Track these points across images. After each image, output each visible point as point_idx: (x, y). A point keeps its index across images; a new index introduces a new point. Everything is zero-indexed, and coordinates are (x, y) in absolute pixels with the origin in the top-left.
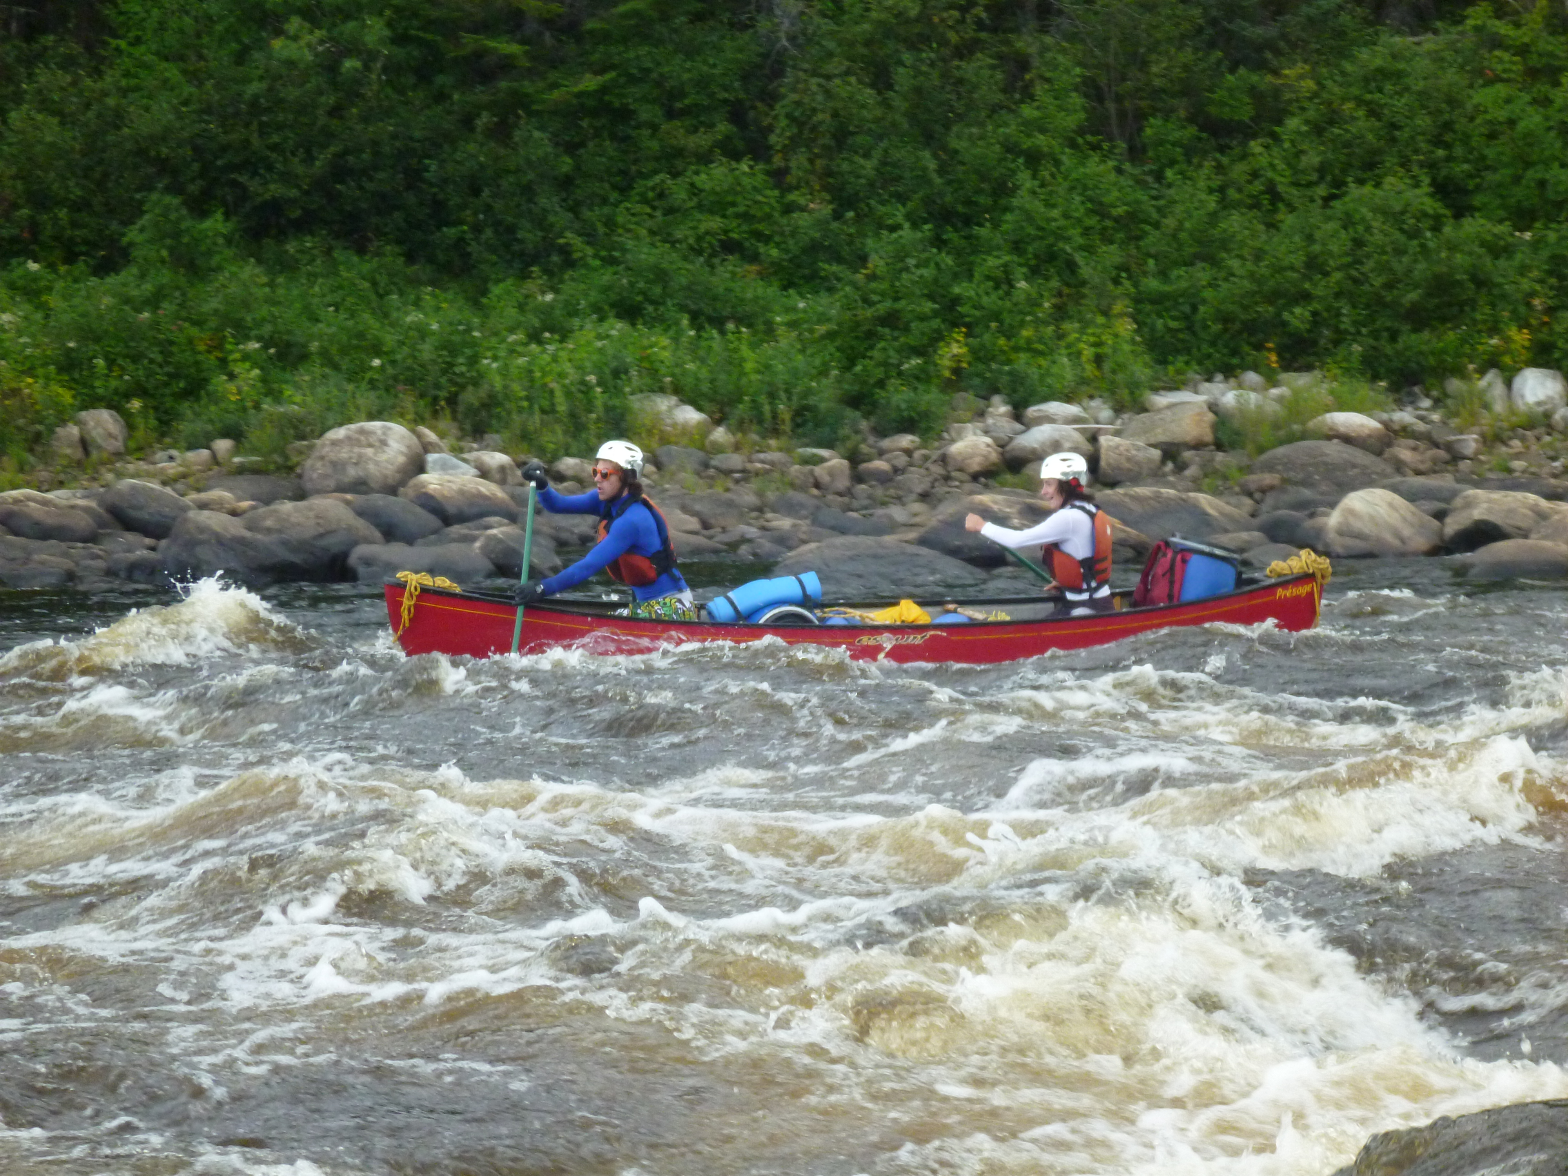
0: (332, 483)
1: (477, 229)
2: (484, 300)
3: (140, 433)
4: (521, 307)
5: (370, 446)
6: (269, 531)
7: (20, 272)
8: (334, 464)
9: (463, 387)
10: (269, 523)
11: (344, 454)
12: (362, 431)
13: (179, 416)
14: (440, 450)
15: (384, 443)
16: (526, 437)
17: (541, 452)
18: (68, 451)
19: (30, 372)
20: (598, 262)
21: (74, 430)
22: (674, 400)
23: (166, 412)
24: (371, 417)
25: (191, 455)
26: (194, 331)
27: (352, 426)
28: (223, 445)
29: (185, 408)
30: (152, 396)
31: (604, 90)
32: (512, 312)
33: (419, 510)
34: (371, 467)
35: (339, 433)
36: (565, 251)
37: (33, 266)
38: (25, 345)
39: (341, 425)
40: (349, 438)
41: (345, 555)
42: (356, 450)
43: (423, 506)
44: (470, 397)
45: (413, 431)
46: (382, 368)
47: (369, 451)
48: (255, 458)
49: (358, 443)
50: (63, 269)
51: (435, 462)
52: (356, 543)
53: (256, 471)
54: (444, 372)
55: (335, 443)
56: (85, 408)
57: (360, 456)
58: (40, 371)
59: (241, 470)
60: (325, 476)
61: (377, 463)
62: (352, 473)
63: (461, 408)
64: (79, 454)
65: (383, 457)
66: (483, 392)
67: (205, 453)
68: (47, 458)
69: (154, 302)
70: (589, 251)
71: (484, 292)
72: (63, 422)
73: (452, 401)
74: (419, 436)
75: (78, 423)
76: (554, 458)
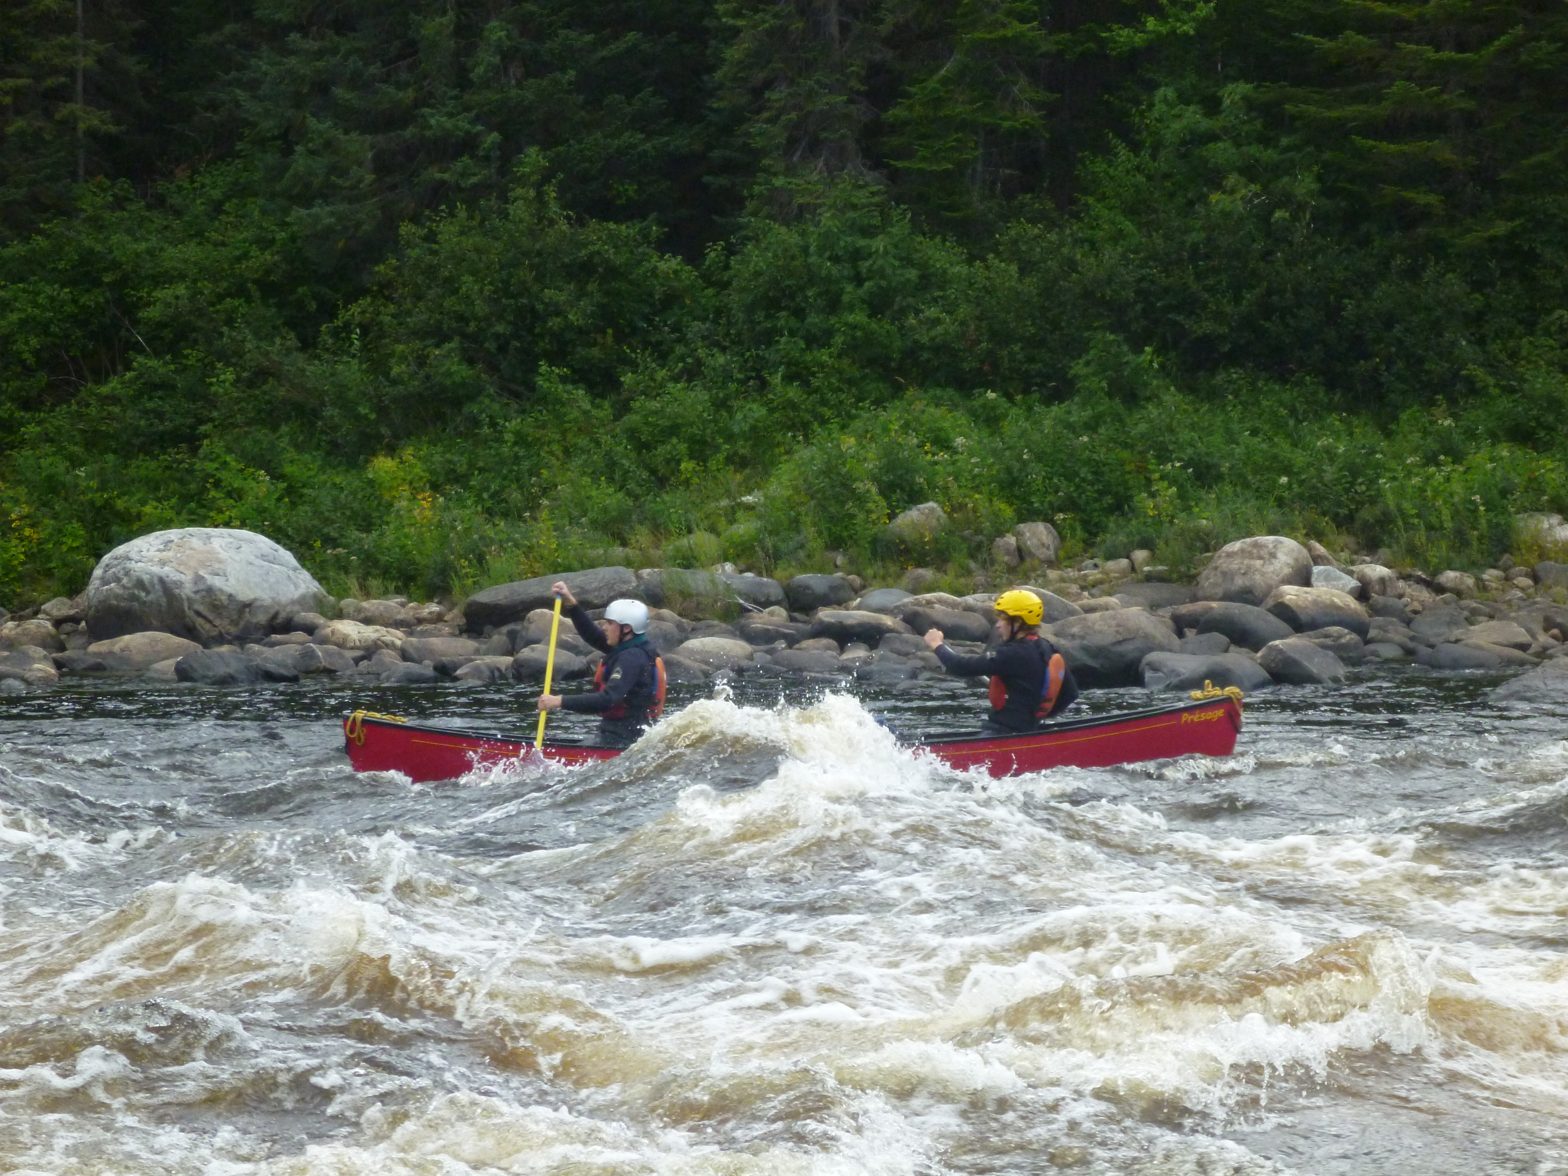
0: (1220, 591)
1: (1389, 362)
3: (1069, 543)
4: (1425, 433)
5: (1260, 558)
8: (1224, 574)
9: (1363, 504)
11: (1235, 565)
12: (1256, 545)
13: (1104, 529)
14: (1329, 563)
15: (1273, 556)
16: (1412, 551)
17: (1425, 564)
18: (1006, 558)
19: (977, 489)
20: (1497, 391)
21: (1011, 540)
22: (1555, 519)
23: (1096, 525)
24: (1272, 531)
25: (1111, 565)
26: (1125, 454)
27: (1248, 540)
28: (1140, 555)
29: (1112, 522)
30: (1084, 511)
31: (1513, 235)
32: (1416, 437)
34: (1258, 577)
35: (1236, 546)
37: (991, 395)
38: (976, 465)
39: (1238, 539)
40: (1242, 550)
42: (1246, 562)
45: (1305, 545)
46: (1289, 486)
47: (1258, 563)
49: (1251, 556)
50: (1019, 397)
51: (1319, 573)
52: (1151, 650)
53: (1161, 579)
55: (1229, 555)
56: (1022, 520)
57: (1249, 567)
59: (1149, 578)
60: (1215, 585)
61: (1263, 574)
62: (1240, 582)
64: (1014, 561)
65: (1270, 568)
66: (1377, 510)
67: (1124, 562)
68: (988, 563)
69: (1091, 426)
70: (1491, 380)
72: (1001, 534)
73: (1351, 518)
74: (1310, 550)
75: (1018, 535)
76: (1437, 572)
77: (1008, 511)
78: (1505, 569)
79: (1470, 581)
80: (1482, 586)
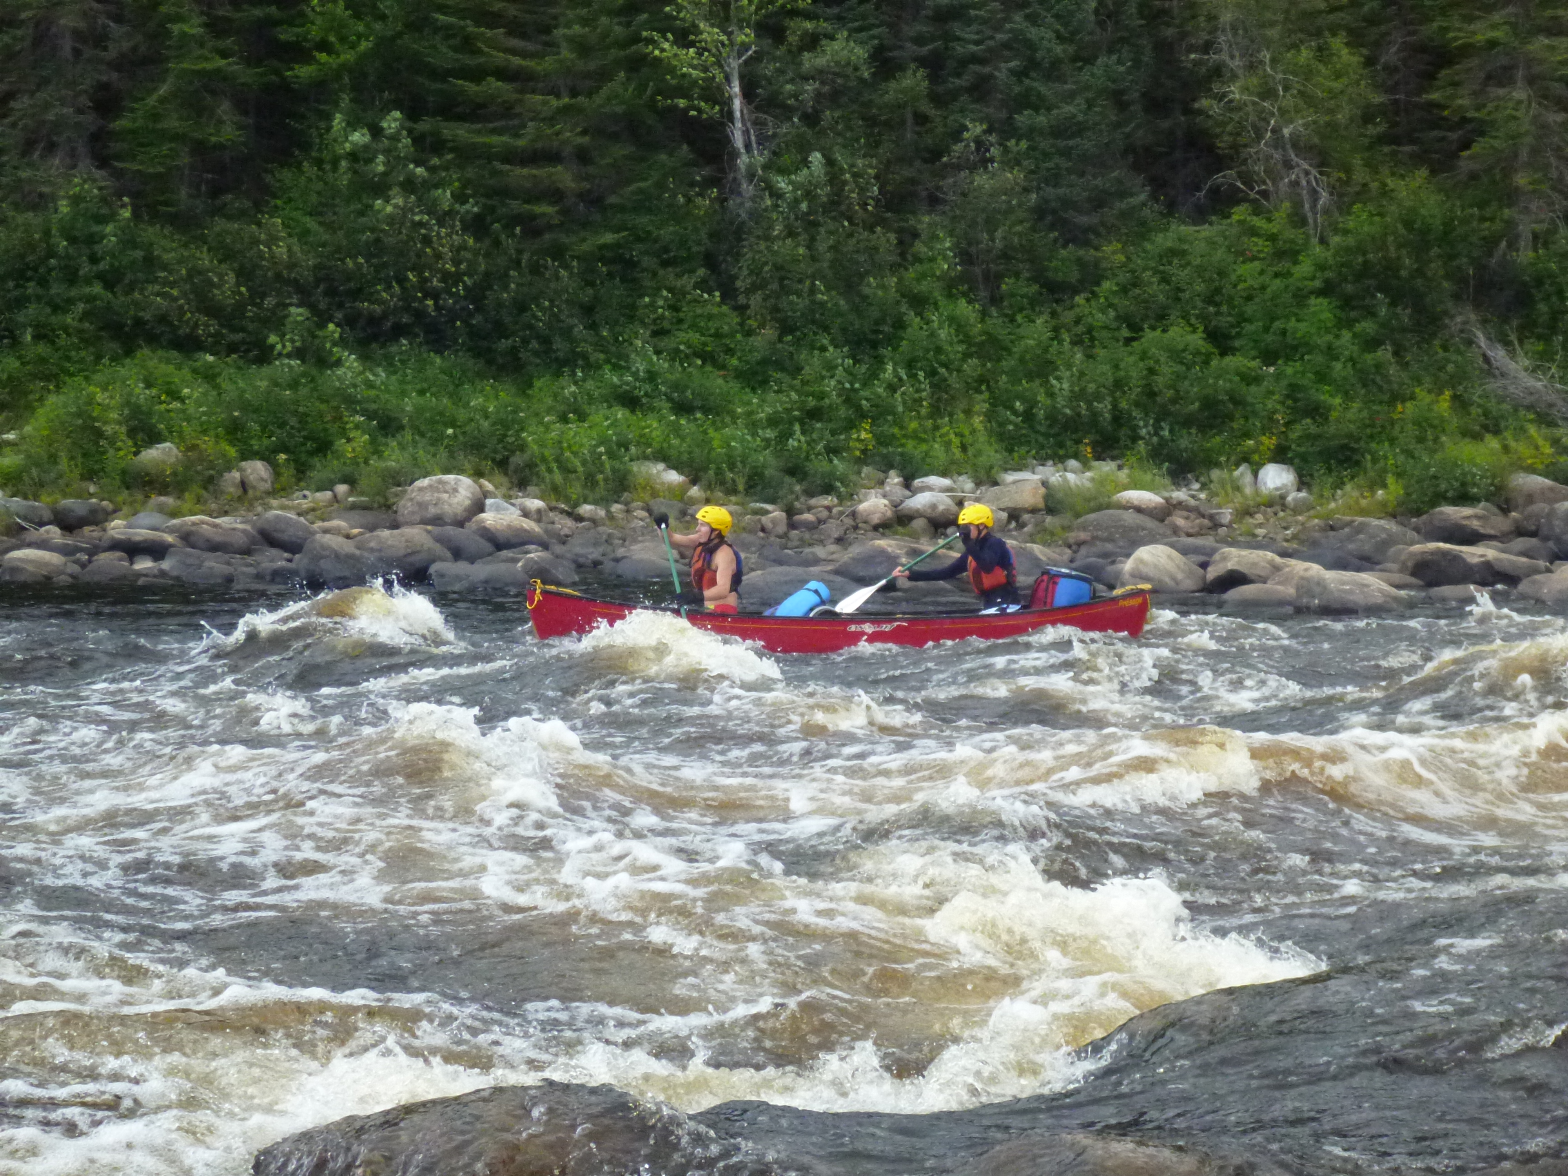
0: (417, 518)
1: (525, 341)
2: (530, 392)
3: (283, 479)
4: (555, 396)
5: (446, 492)
6: (372, 550)
7: (200, 362)
8: (420, 504)
9: (513, 452)
10: (372, 544)
11: (427, 497)
12: (440, 482)
13: (312, 467)
14: (495, 497)
15: (455, 490)
16: (555, 489)
17: (567, 500)
18: (232, 490)
19: (206, 432)
20: (609, 366)
21: (236, 475)
22: (661, 466)
23: (302, 464)
24: (447, 471)
25: (319, 495)
26: (323, 407)
27: (433, 478)
28: (342, 489)
29: (316, 461)
30: (293, 452)
31: (617, 245)
32: (549, 401)
33: (479, 538)
34: (446, 507)
35: (425, 482)
36: (586, 356)
37: (210, 358)
38: (204, 413)
39: (425, 477)
40: (431, 486)
41: (426, 569)
42: (436, 494)
43: (481, 536)
44: (517, 459)
45: (476, 483)
46: (455, 436)
47: (445, 496)
48: (364, 499)
49: (438, 490)
50: (229, 360)
51: (491, 505)
52: (433, 561)
53: (365, 508)
54: (500, 441)
55: (421, 489)
56: (244, 459)
57: (438, 499)
58: (213, 432)
59: (354, 507)
60: (413, 513)
61: (450, 505)
62: (433, 511)
63: (511, 467)
64: (240, 492)
65: (455, 501)
66: (526, 456)
67: (328, 494)
68: (217, 494)
69: (294, 385)
70: (602, 357)
71: (530, 385)
72: (229, 469)
73: (504, 462)
74: (481, 486)
75: (240, 470)
76: (576, 505)
77: (232, 452)
78: (626, 504)
79: (602, 513)
80: (611, 516)
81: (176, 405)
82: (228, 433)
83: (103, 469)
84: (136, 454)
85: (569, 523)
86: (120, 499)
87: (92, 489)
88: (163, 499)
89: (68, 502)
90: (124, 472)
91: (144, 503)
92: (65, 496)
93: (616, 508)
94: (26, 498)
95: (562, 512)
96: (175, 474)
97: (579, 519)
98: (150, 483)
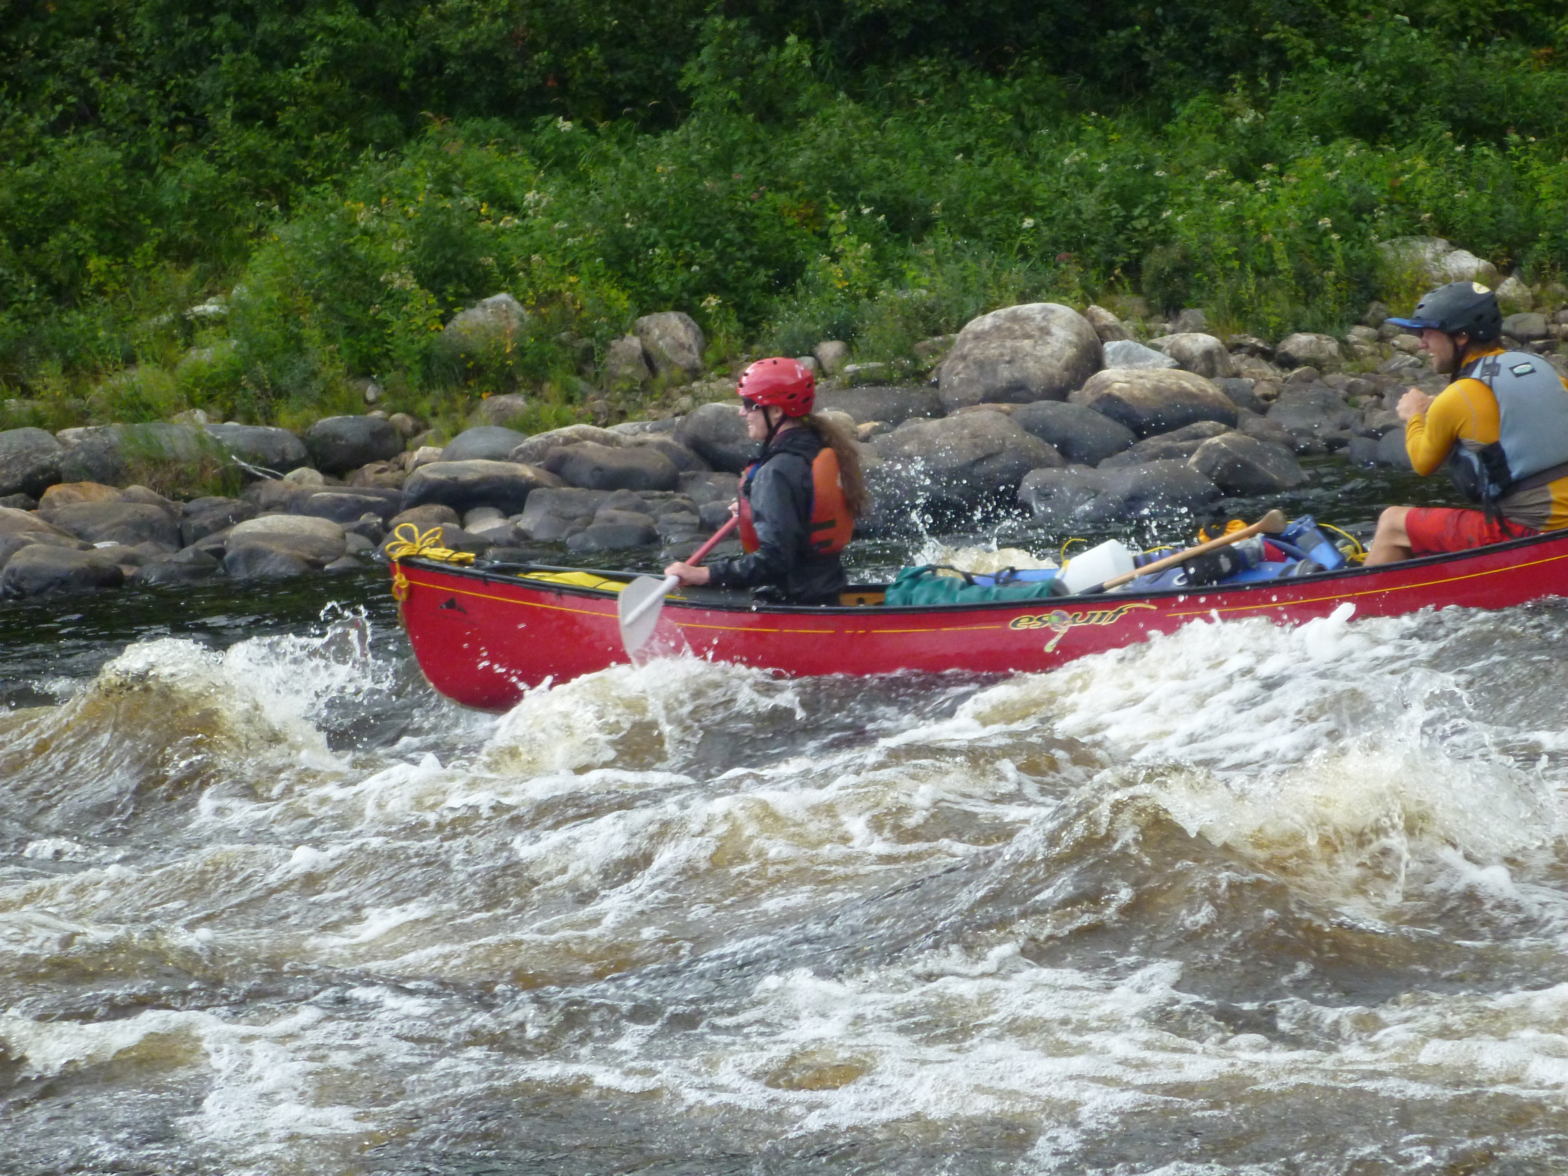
0: (978, 390)
1: (1154, 29)
2: (1169, 128)
3: (721, 341)
4: (1220, 132)
5: (1028, 336)
7: (547, 135)
8: (981, 365)
9: (1147, 248)
11: (993, 350)
12: (1014, 318)
13: (770, 315)
14: (1122, 336)
15: (1045, 331)
16: (1238, 309)
17: (1259, 327)
18: (629, 370)
19: (573, 267)
20: (1323, 61)
21: (633, 342)
22: (1441, 244)
23: (754, 311)
24: (1024, 298)
26: (782, 199)
27: (1002, 312)
28: (830, 349)
29: (777, 302)
30: (735, 290)
33: (1101, 418)
34: (1031, 365)
35: (985, 322)
36: (1276, 48)
37: (565, 126)
38: (563, 233)
39: (985, 312)
40: (997, 328)
41: (1014, 485)
42: (1009, 343)
43: (1106, 413)
44: (1157, 260)
45: (1082, 312)
46: (1037, 229)
47: (1027, 344)
48: (873, 364)
49: (1012, 334)
50: (602, 126)
51: (1115, 352)
52: (1025, 469)
53: (876, 381)
54: (1121, 229)
55: (978, 336)
56: (644, 311)
57: (1015, 351)
58: (584, 268)
59: (856, 381)
60: (970, 382)
61: (1038, 360)
62: (1005, 373)
63: (1147, 276)
64: (643, 373)
65: (1045, 351)
66: (1175, 253)
68: (602, 381)
69: (722, 164)
70: (1310, 45)
71: (1169, 116)
72: (620, 333)
73: (1133, 269)
74: (1092, 320)
75: (640, 332)
76: (1279, 336)
77: (622, 301)
78: (1378, 324)
79: (1331, 346)
80: (1347, 350)
81: (510, 221)
82: (609, 264)
83: (387, 354)
84: (445, 320)
85: (1269, 371)
86: (425, 406)
87: (371, 393)
88: (503, 399)
89: (329, 422)
90: (426, 357)
91: (469, 411)
92: (324, 409)
93: (1357, 334)
94: (250, 420)
95: (1254, 351)
96: (521, 351)
97: (1288, 362)
98: (479, 371)
